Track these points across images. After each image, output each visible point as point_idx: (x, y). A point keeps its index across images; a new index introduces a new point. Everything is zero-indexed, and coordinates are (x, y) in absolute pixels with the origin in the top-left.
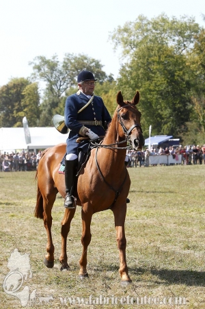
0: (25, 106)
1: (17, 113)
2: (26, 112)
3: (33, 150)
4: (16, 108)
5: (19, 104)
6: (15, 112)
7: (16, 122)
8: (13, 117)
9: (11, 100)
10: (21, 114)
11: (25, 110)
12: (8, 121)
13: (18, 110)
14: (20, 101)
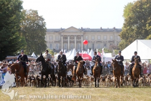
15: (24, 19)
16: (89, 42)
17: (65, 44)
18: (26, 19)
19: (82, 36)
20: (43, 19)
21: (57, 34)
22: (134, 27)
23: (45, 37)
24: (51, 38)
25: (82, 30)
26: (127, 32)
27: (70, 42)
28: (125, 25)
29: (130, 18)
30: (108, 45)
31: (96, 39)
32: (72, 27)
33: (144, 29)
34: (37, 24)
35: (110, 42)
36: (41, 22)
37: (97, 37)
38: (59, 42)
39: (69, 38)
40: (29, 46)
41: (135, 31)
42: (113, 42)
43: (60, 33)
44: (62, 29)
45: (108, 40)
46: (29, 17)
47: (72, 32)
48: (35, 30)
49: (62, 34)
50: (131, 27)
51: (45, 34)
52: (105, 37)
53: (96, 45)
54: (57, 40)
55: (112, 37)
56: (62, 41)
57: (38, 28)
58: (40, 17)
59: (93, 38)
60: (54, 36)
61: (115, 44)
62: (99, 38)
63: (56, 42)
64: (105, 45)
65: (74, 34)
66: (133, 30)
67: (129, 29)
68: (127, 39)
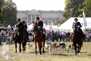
0: (85, 6)
1: (80, 9)
2: (85, 9)
3: (88, 30)
4: (80, 6)
5: (82, 4)
6: (79, 9)
7: (79, 15)
8: (78, 12)
9: (77, 2)
10: (82, 10)
11: (85, 8)
12: (75, 14)
13: (81, 8)
14: (82, 3)
15: (3, 4)
16: (44, 19)
17: (29, 20)
18: (5, 4)
19: (40, 15)
20: (15, 5)
21: (24, 13)
22: (71, 10)
23: (17, 15)
24: (20, 16)
25: (40, 11)
26: (67, 13)
27: (32, 19)
28: (66, 9)
29: (69, 4)
30: (55, 20)
31: (48, 17)
32: (34, 10)
33: (77, 11)
34: (12, 7)
35: (56, 19)
36: (14, 6)
37: (49, 16)
38: (26, 18)
39: (31, 16)
40: (7, 21)
41: (71, 12)
42: (59, 19)
43: (26, 13)
44: (27, 11)
45: (56, 17)
46: (6, 3)
47: (34, 13)
48: (10, 11)
49: (27, 14)
50: (69, 10)
51: (17, 14)
52: (54, 16)
53: (48, 21)
54: (24, 17)
55: (58, 16)
56: (27, 18)
57: (12, 9)
58: (13, 3)
59: (46, 16)
60: (22, 15)
61: (60, 20)
62: (50, 16)
63: (23, 18)
64: (54, 21)
65: (35, 14)
66: (70, 12)
67: (68, 11)
68: (67, 17)
